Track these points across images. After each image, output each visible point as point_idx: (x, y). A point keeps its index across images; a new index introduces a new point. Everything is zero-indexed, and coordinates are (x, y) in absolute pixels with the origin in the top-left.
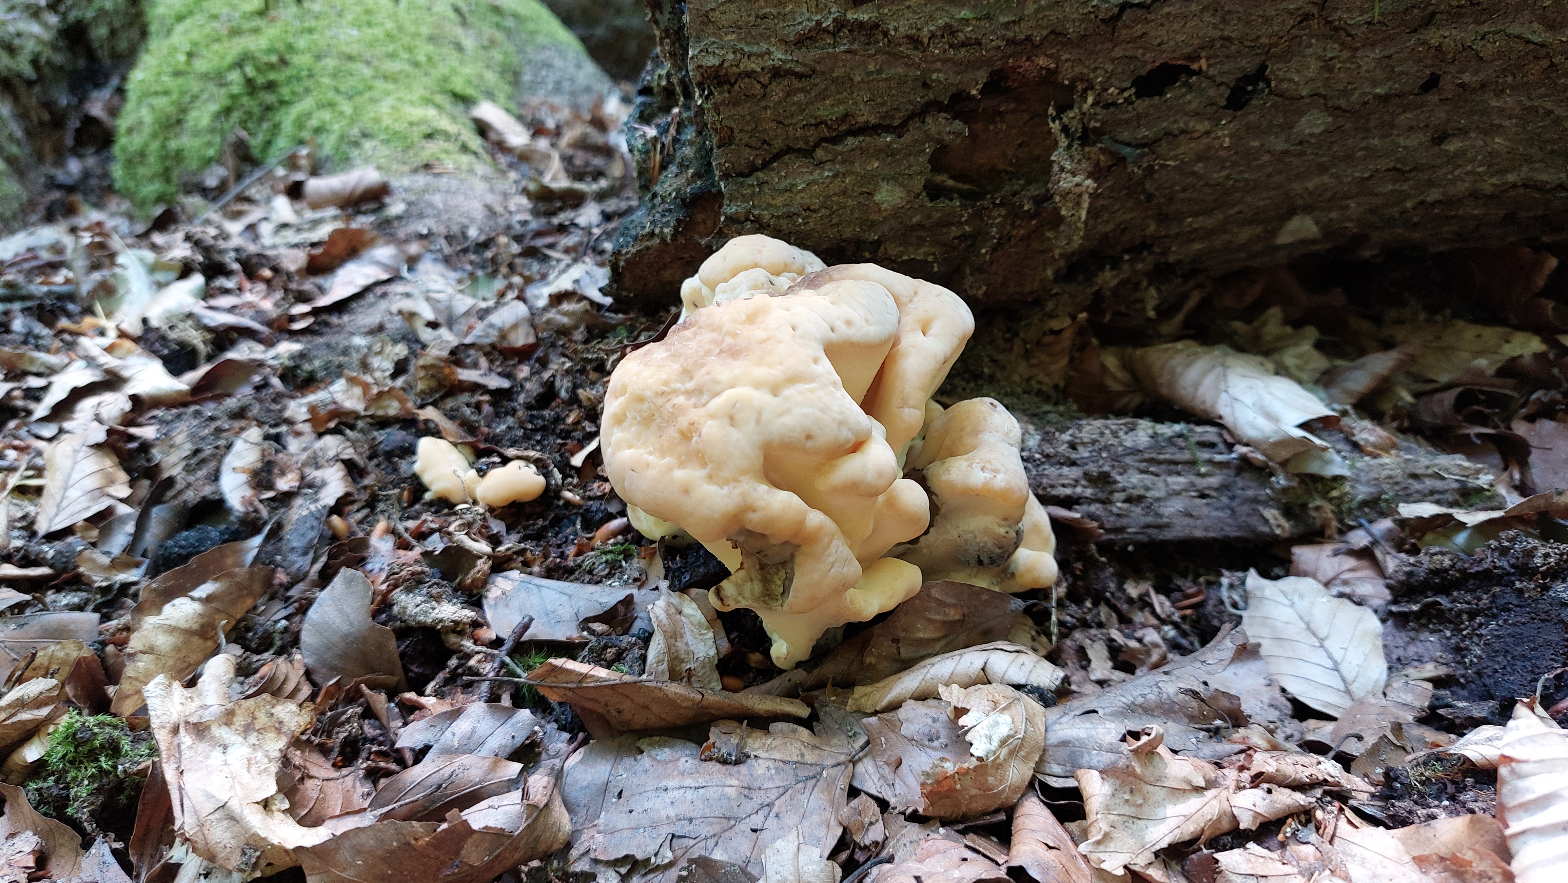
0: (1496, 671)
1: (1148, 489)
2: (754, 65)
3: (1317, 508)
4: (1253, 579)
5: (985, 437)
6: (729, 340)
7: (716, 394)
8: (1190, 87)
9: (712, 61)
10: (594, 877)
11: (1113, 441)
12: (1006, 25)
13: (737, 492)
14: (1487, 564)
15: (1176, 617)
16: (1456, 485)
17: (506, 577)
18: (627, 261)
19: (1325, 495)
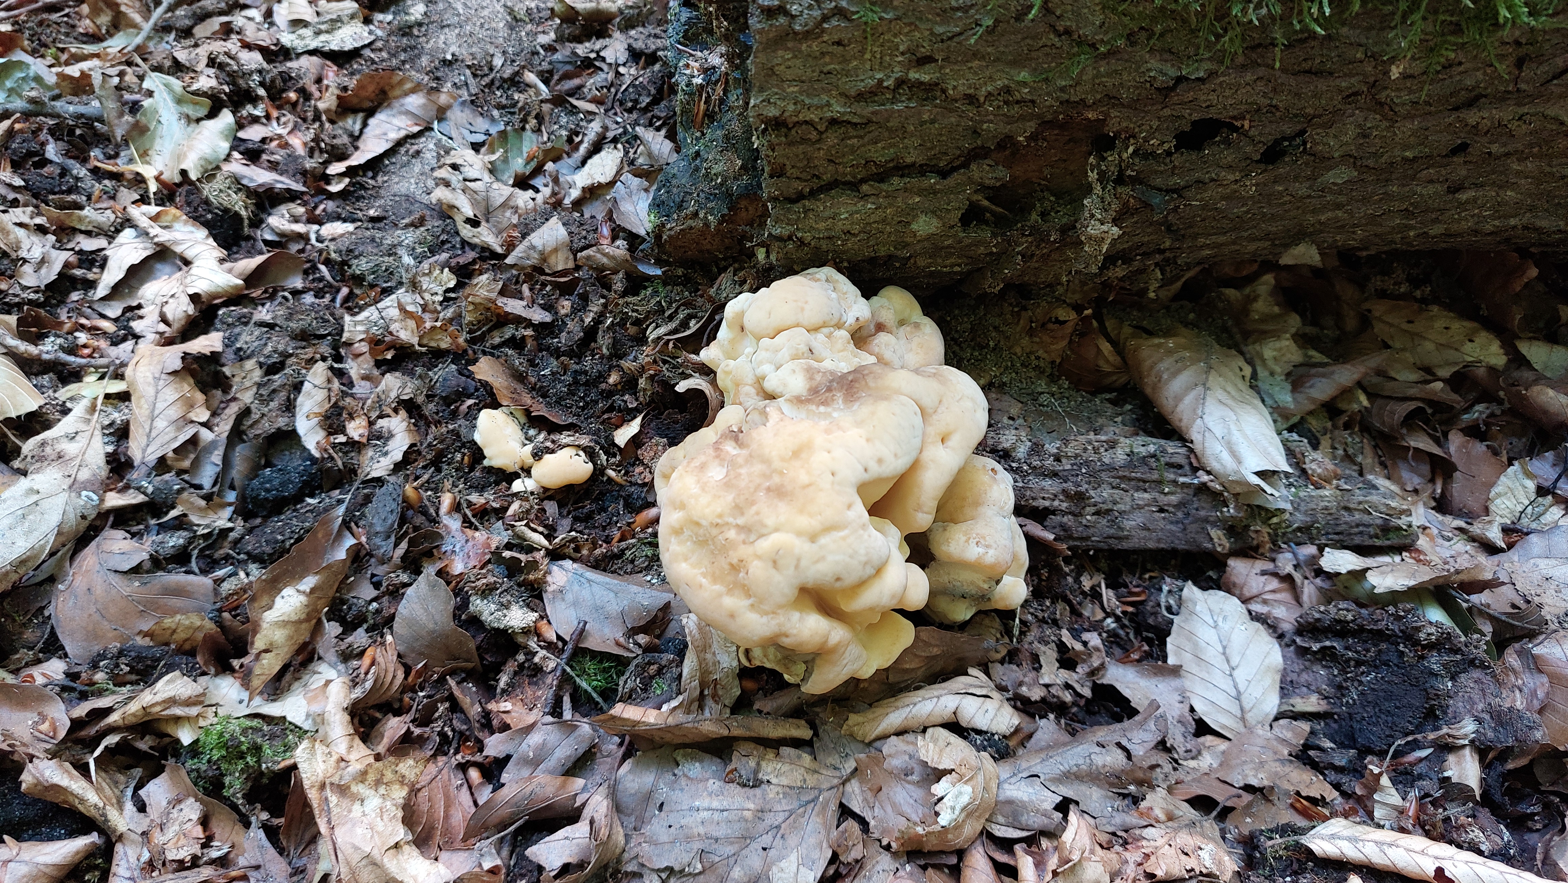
0: (1363, 718)
1: (1115, 503)
2: (812, 116)
3: (1257, 532)
4: (1190, 591)
5: (983, 510)
6: (776, 479)
7: (762, 536)
8: (1228, 143)
9: (772, 112)
10: (641, 876)
11: (1094, 457)
12: (1062, 89)
13: (774, 622)
14: (1381, 626)
15: (1118, 612)
16: (1379, 522)
17: (561, 566)
18: (670, 237)
19: (1266, 522)
